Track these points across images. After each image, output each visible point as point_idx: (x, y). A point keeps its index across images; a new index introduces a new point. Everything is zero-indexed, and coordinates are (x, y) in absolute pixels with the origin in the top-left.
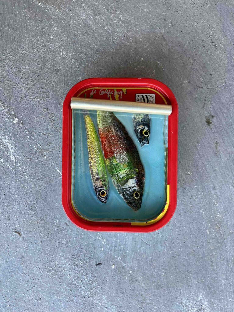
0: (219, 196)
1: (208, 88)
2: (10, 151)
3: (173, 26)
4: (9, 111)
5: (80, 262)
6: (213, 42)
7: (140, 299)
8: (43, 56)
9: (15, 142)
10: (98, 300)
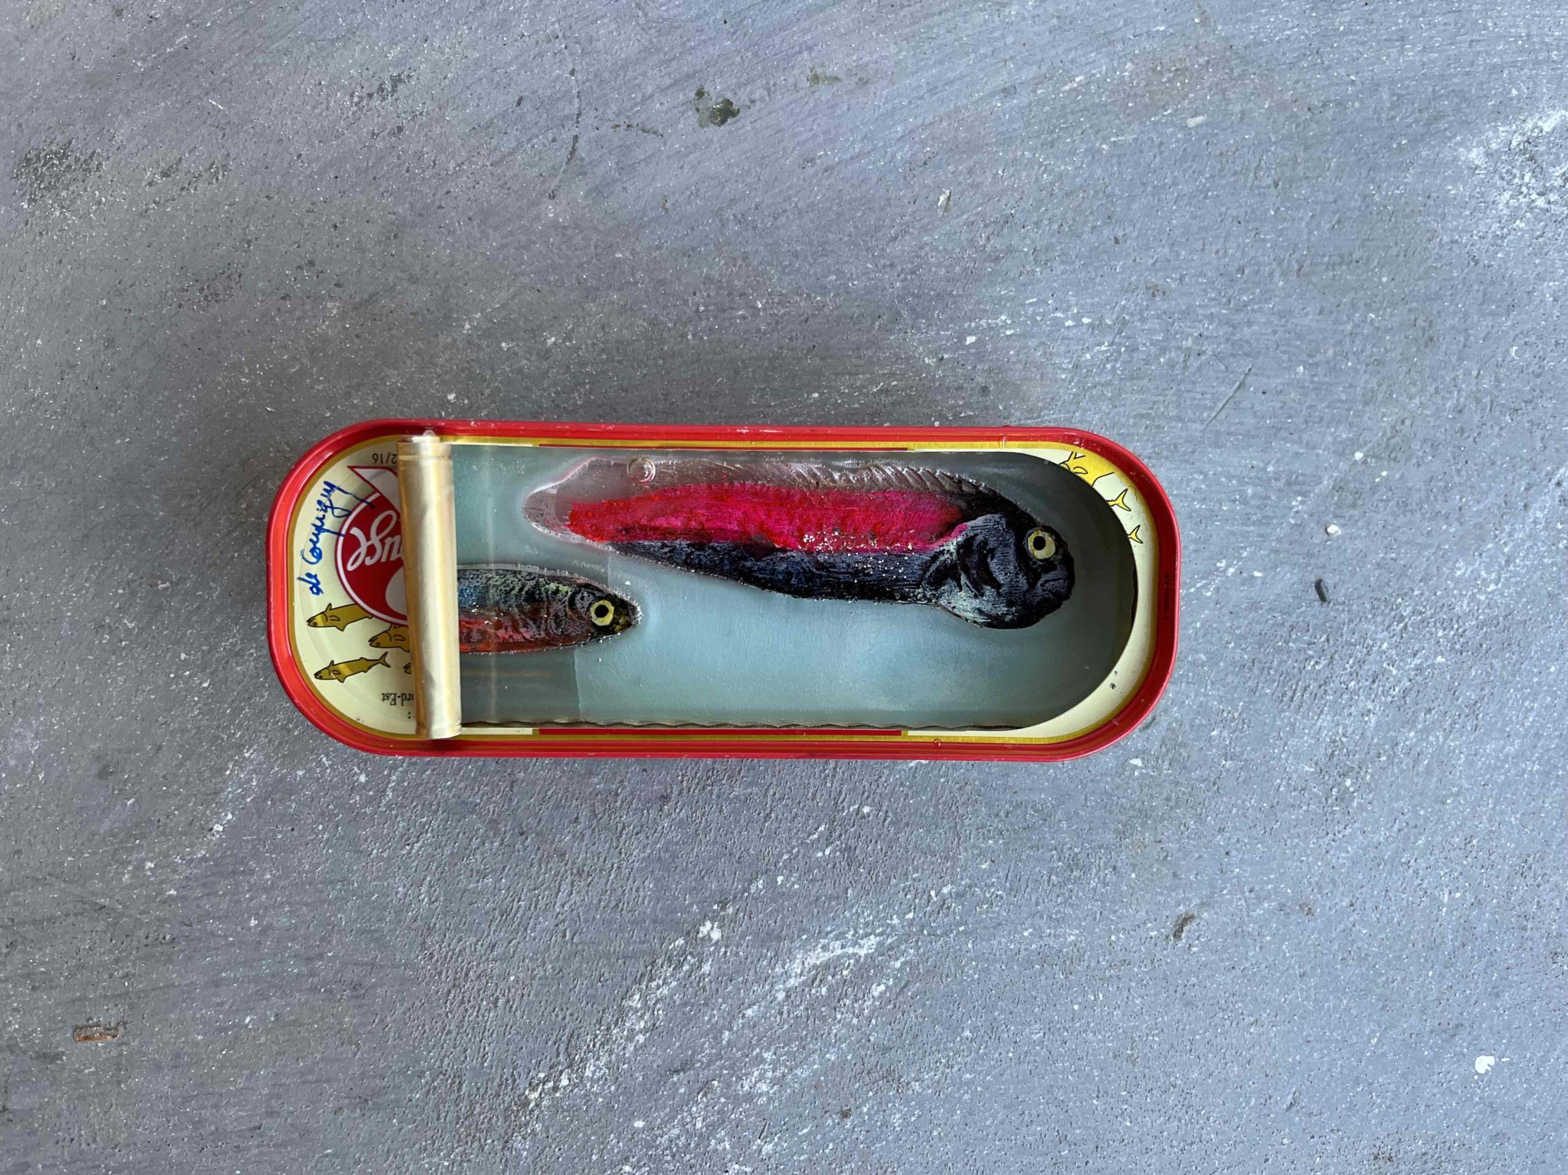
0: (1044, 69)
1: (579, 115)
2: (839, 958)
3: (311, 263)
4: (670, 960)
5: (1310, 672)
6: (381, 89)
7: (1477, 418)
8: (441, 815)
9: (799, 936)
10: (1473, 598)
